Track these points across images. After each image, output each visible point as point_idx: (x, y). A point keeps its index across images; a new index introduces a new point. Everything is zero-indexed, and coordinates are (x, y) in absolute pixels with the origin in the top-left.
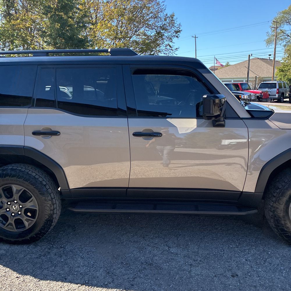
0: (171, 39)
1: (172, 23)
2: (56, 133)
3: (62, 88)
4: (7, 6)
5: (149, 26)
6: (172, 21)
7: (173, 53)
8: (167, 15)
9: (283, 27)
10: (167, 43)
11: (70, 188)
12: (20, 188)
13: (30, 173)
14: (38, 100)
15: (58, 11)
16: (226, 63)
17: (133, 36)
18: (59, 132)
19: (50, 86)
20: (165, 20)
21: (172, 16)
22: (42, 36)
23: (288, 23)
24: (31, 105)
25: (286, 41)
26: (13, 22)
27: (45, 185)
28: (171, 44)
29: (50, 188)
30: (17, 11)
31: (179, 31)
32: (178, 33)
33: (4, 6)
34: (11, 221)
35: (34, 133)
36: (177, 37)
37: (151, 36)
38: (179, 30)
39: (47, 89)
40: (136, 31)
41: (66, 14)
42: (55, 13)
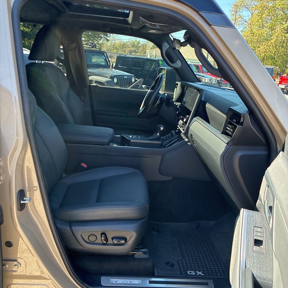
9: (242, 12)
23: (246, 9)
25: (243, 27)
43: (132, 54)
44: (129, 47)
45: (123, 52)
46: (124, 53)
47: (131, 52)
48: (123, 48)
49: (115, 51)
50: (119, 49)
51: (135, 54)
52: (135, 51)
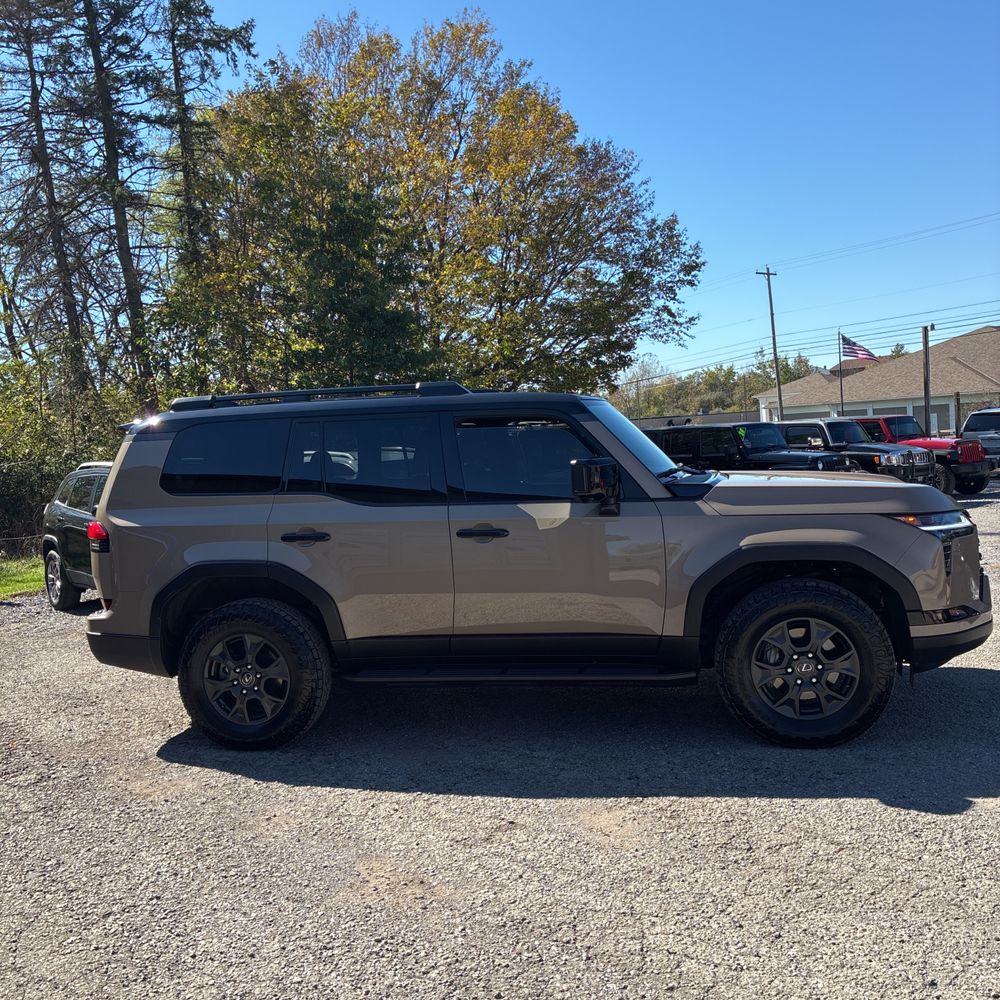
0: (671, 290)
1: (672, 242)
2: (322, 537)
3: (335, 455)
4: (191, 232)
5: (603, 255)
6: (672, 237)
7: (682, 335)
8: (654, 221)
10: (660, 303)
11: (349, 637)
12: (257, 639)
13: (276, 611)
14: (291, 482)
15: (331, 240)
16: (893, 348)
17: (554, 289)
18: (328, 535)
19: (313, 452)
20: (651, 236)
21: (671, 224)
22: (286, 312)
24: (279, 489)
26: (208, 279)
27: (302, 634)
28: (673, 306)
29: (310, 639)
30: (215, 245)
31: (697, 267)
32: (693, 273)
33: (182, 232)
34: (241, 705)
35: (285, 539)
36: (691, 283)
37: (611, 285)
38: (695, 262)
39: (307, 459)
40: (564, 273)
41: (354, 245)
42: (323, 246)
43: (711, 412)
44: (698, 393)
45: (678, 412)
46: (682, 412)
47: (706, 407)
48: (679, 398)
49: (654, 410)
50: (664, 404)
51: (722, 411)
52: (720, 403)
